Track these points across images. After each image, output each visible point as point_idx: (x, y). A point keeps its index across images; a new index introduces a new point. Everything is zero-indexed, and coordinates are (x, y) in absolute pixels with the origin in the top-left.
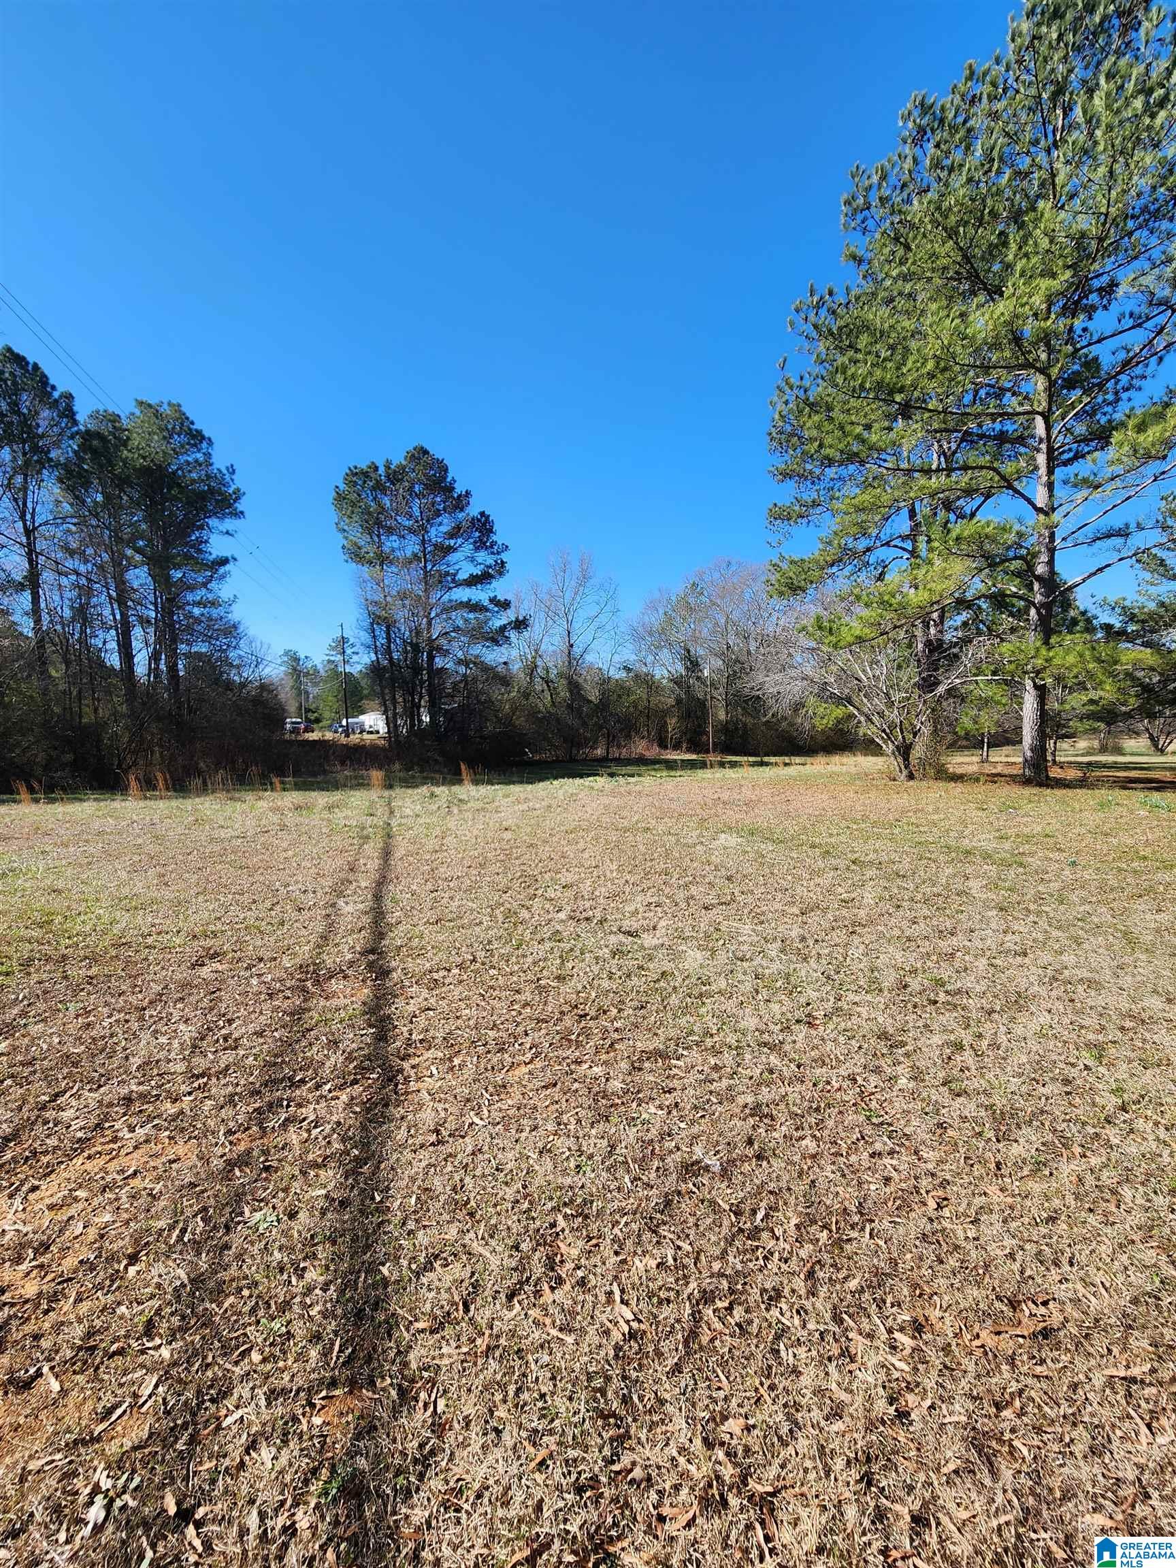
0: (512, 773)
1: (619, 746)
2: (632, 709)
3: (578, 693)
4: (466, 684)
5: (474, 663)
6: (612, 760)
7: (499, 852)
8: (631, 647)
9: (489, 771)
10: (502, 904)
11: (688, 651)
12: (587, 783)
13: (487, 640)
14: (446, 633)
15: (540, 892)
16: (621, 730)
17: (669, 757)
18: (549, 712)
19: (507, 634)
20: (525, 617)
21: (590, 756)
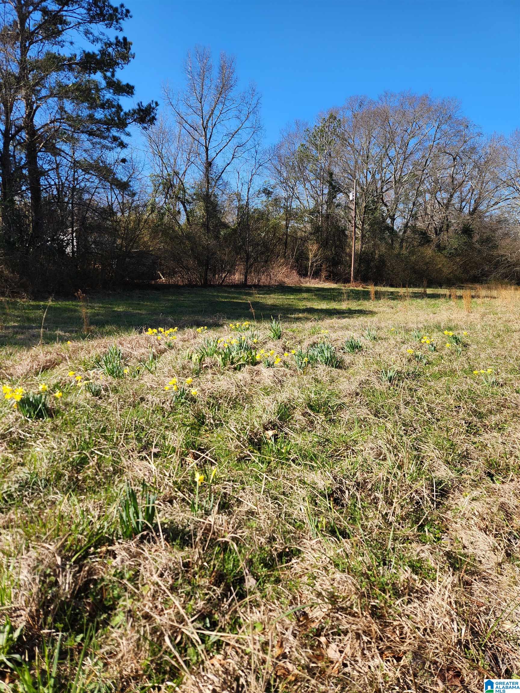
1: (257, 272)
2: (270, 235)
6: (251, 286)
11: (331, 174)
17: (308, 285)
20: (150, 105)
21: (228, 281)
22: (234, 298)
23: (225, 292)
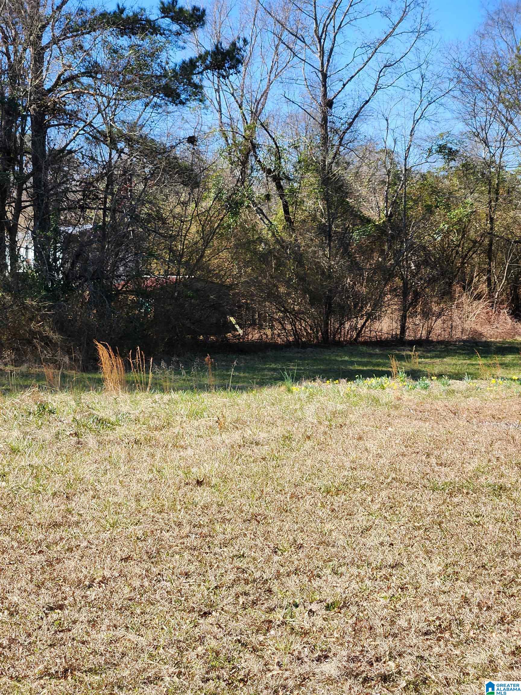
0: (202, 368)
1: (427, 314)
2: (454, 237)
3: (342, 202)
4: (110, 183)
5: (129, 140)
6: (411, 343)
7: (186, 529)
8: (456, 105)
9: (157, 362)
10: (201, 640)
12: (364, 391)
13: (155, 92)
14: (72, 78)
15: (278, 616)
16: (432, 281)
18: (280, 241)
19: (196, 79)
20: (234, 44)
21: (367, 334)
22: (378, 365)
23: (362, 355)
